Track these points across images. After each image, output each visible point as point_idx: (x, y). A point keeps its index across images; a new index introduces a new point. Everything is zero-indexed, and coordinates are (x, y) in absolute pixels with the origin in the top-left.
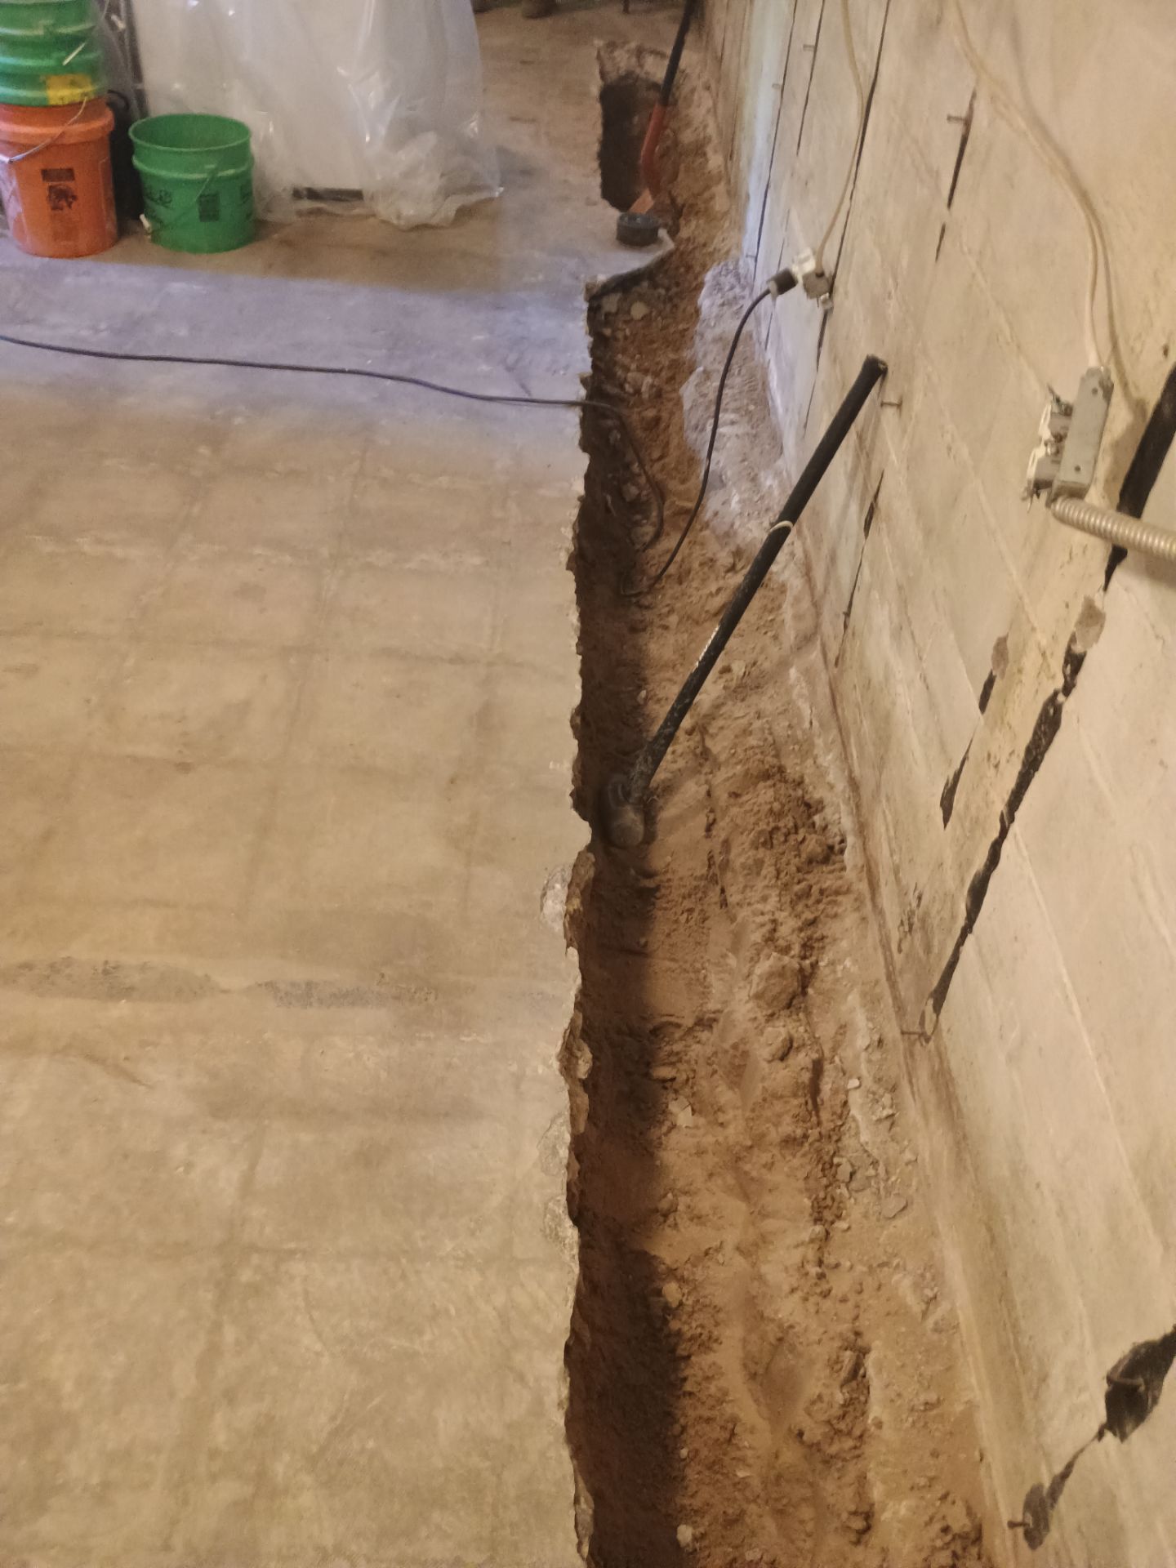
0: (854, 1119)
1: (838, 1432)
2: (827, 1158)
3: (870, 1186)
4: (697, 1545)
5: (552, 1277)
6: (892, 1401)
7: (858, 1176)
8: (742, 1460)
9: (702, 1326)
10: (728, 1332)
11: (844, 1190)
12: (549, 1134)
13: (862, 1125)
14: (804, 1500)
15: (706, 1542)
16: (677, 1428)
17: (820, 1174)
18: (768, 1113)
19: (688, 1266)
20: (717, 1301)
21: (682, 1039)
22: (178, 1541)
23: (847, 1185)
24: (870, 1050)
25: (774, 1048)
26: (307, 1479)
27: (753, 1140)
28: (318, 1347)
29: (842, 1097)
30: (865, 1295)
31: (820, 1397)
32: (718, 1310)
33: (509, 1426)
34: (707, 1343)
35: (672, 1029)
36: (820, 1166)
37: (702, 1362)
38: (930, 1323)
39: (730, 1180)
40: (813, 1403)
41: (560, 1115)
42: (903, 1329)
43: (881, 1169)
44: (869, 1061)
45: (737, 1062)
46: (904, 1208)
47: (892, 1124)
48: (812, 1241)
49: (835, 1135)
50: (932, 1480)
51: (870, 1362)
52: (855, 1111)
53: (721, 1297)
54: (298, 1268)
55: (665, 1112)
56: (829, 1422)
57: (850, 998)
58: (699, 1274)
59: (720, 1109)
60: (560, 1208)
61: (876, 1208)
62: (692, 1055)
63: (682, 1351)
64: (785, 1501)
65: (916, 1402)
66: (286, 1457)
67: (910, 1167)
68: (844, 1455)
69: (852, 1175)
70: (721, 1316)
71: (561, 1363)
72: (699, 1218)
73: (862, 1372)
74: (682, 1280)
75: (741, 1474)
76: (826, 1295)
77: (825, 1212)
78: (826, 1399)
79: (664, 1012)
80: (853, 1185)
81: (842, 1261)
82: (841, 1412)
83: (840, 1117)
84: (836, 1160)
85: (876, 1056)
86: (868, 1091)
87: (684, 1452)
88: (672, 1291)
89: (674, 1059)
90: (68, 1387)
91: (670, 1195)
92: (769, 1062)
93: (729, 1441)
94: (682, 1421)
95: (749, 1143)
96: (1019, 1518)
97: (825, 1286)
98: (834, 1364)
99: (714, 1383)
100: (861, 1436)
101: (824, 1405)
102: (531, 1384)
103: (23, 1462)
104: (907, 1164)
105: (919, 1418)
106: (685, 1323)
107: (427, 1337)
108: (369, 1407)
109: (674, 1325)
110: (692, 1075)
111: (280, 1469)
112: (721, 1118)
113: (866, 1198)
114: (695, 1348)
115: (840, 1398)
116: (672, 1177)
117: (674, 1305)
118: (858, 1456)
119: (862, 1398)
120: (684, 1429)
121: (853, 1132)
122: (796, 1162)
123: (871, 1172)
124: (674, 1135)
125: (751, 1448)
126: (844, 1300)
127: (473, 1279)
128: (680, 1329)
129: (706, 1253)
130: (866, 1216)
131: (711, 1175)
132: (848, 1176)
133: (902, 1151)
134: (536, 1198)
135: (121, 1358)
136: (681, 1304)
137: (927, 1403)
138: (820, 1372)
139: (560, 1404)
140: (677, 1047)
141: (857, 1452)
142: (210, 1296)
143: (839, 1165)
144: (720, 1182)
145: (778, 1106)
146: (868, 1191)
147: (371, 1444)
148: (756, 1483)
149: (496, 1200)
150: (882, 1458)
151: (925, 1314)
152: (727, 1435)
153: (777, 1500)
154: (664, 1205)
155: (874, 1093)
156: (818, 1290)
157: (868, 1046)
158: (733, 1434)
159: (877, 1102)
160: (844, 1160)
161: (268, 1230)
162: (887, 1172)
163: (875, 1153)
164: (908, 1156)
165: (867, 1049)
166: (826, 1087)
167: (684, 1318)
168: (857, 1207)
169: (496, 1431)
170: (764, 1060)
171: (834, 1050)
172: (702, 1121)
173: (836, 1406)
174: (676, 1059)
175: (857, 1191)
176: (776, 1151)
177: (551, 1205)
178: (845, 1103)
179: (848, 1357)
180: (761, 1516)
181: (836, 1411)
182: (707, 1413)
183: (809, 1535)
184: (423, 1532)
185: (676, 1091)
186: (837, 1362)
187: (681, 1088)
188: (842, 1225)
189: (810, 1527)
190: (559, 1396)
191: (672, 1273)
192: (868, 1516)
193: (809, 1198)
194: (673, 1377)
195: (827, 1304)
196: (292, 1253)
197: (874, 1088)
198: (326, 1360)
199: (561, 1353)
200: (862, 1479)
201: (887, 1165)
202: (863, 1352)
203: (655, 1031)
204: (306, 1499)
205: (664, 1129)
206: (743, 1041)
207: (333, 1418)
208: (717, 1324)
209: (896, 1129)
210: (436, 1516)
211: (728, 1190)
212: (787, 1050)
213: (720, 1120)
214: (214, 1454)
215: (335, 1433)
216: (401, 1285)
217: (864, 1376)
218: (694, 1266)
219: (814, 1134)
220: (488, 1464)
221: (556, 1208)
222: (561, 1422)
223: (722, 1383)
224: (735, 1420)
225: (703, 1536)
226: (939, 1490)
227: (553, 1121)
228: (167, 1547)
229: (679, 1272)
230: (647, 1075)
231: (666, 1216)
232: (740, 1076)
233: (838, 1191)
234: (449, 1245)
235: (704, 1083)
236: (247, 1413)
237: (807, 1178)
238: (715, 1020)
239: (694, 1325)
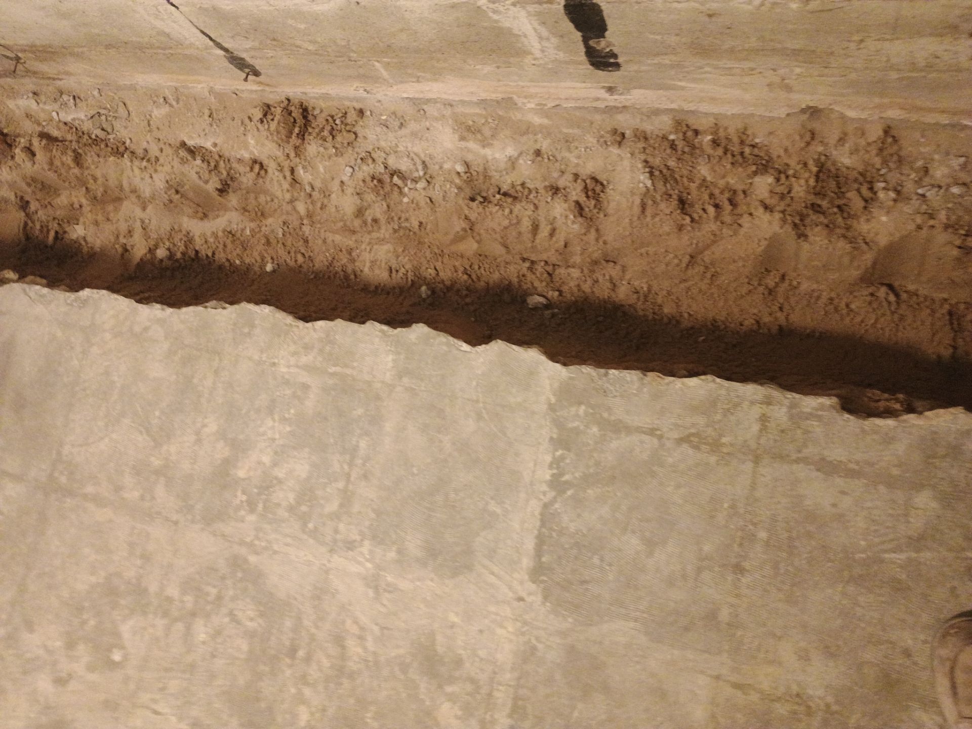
0: (74, 119)
1: (216, 167)
2: (90, 141)
3: (111, 121)
4: (276, 262)
5: (104, 306)
6: (205, 135)
7: (104, 126)
8: (243, 230)
9: (181, 239)
10: (185, 225)
11: (111, 137)
12: (33, 298)
13: (75, 116)
14: (256, 198)
15: (275, 257)
16: (227, 264)
17: (98, 147)
18: (63, 171)
19: (149, 240)
20: (168, 229)
21: (33, 222)
22: (175, 517)
23: (108, 133)
24: (39, 101)
25: (26, 159)
26: (165, 447)
27: (82, 187)
28: (107, 440)
29: (61, 125)
30: (161, 138)
31: (197, 173)
32: (173, 229)
33: (166, 338)
34: (189, 240)
35: (28, 228)
36: (94, 146)
37: (198, 243)
38: (174, 103)
39: (110, 208)
40: (200, 177)
41: (24, 290)
42: (177, 120)
43: (102, 111)
44: (45, 103)
45: (39, 186)
46: (125, 104)
47: (79, 98)
48: (131, 161)
49: (80, 134)
50: (242, 123)
51: (190, 143)
52: (69, 119)
53: (166, 226)
54: (66, 450)
55: (76, 242)
56: (210, 171)
57: (11, 106)
58: (154, 236)
59: (72, 205)
60: (72, 296)
61: (123, 120)
62: (44, 218)
63: (192, 254)
64: (257, 209)
65: (208, 122)
66: (152, 459)
67: (103, 94)
68: (228, 169)
69: (103, 129)
70: (176, 227)
71: (144, 306)
72: (130, 232)
73: (192, 148)
74: (156, 246)
75: (248, 232)
76: (157, 159)
77: (120, 150)
78: (198, 170)
79: (17, 231)
80: (109, 130)
81: (144, 147)
82: (206, 163)
83: (71, 128)
84: (93, 137)
85: (43, 98)
86: (61, 108)
87: (238, 262)
88: (161, 253)
89: (45, 229)
90: (93, 579)
91: (117, 246)
92: (34, 163)
93: (233, 235)
94: (224, 260)
95: (84, 189)
96: (244, 75)
97: (153, 159)
98: (183, 161)
99: (209, 239)
100: (220, 156)
101: (202, 172)
102: (150, 324)
103: (123, 602)
104: (101, 96)
105: (215, 122)
106: (178, 249)
107: (116, 379)
108: (140, 413)
109: (179, 255)
110: (57, 221)
111: (156, 462)
112: (77, 206)
113: (117, 125)
114: (191, 246)
115: (198, 162)
116: (108, 243)
117: (168, 253)
118: (229, 160)
119: (204, 151)
120: (228, 260)
121: (81, 123)
122: (90, 161)
123: (103, 118)
124: (89, 239)
125: (237, 225)
126: (161, 150)
127: (95, 350)
128: (181, 253)
129: (144, 229)
130: (126, 127)
131: (108, 219)
132: (103, 132)
133: (94, 96)
134: (63, 309)
135: (87, 550)
136: (169, 249)
137: (210, 116)
138: (186, 168)
139: (163, 310)
140: (38, 227)
141: (226, 160)
142: (69, 500)
143: (97, 136)
144: (112, 215)
145: (57, 163)
146: (114, 123)
147: (157, 413)
148: (253, 225)
149: (59, 334)
150: (230, 147)
151: (171, 106)
152: (230, 236)
153: (256, 214)
154: (120, 250)
155: (61, 105)
156: (154, 163)
157: (36, 101)
158: (230, 232)
159: (66, 103)
160: (95, 132)
161: (44, 467)
162: (104, 109)
163: (93, 112)
164: (96, 93)
165: (38, 104)
166: (55, 133)
167: (176, 249)
168: (122, 132)
169: (166, 345)
170: (33, 166)
171: (39, 124)
172: (81, 220)
173: (203, 165)
174: (45, 228)
175: (113, 130)
176: (86, 172)
177: (69, 302)
178: (65, 124)
179: (183, 153)
180: (266, 226)
181: (205, 165)
182: (221, 246)
183: (272, 200)
184: (200, 388)
185: (65, 232)
186: (182, 159)
187: (63, 228)
188: (128, 141)
189: (269, 199)
190: (159, 309)
191: (151, 251)
192: (255, 162)
193: (110, 157)
194: (206, 262)
195: (161, 160)
196: (59, 453)
197: (59, 103)
198: (114, 436)
199: (140, 306)
200: (240, 161)
201: (100, 108)
202: (183, 144)
203: (28, 238)
204: (173, 449)
205: (83, 243)
206: (24, 178)
207: (141, 432)
208: (180, 231)
209: (82, 96)
210: (195, 381)
211: (116, 210)
212: (30, 152)
213: (78, 207)
214: (142, 498)
215: (148, 431)
216: (88, 392)
217: (195, 147)
218: (149, 237)
219: (74, 145)
220: (180, 351)
221: (71, 299)
222: (171, 310)
223: (209, 234)
224: (224, 231)
225: (272, 258)
226: (247, 121)
227: (26, 294)
228: (176, 523)
229: (151, 247)
230: (52, 247)
231: (126, 250)
232: (50, 187)
233: (112, 140)
234: (76, 362)
235: (58, 213)
236: (128, 480)
237: (98, 156)
238: (22, 198)
239: (179, 244)
